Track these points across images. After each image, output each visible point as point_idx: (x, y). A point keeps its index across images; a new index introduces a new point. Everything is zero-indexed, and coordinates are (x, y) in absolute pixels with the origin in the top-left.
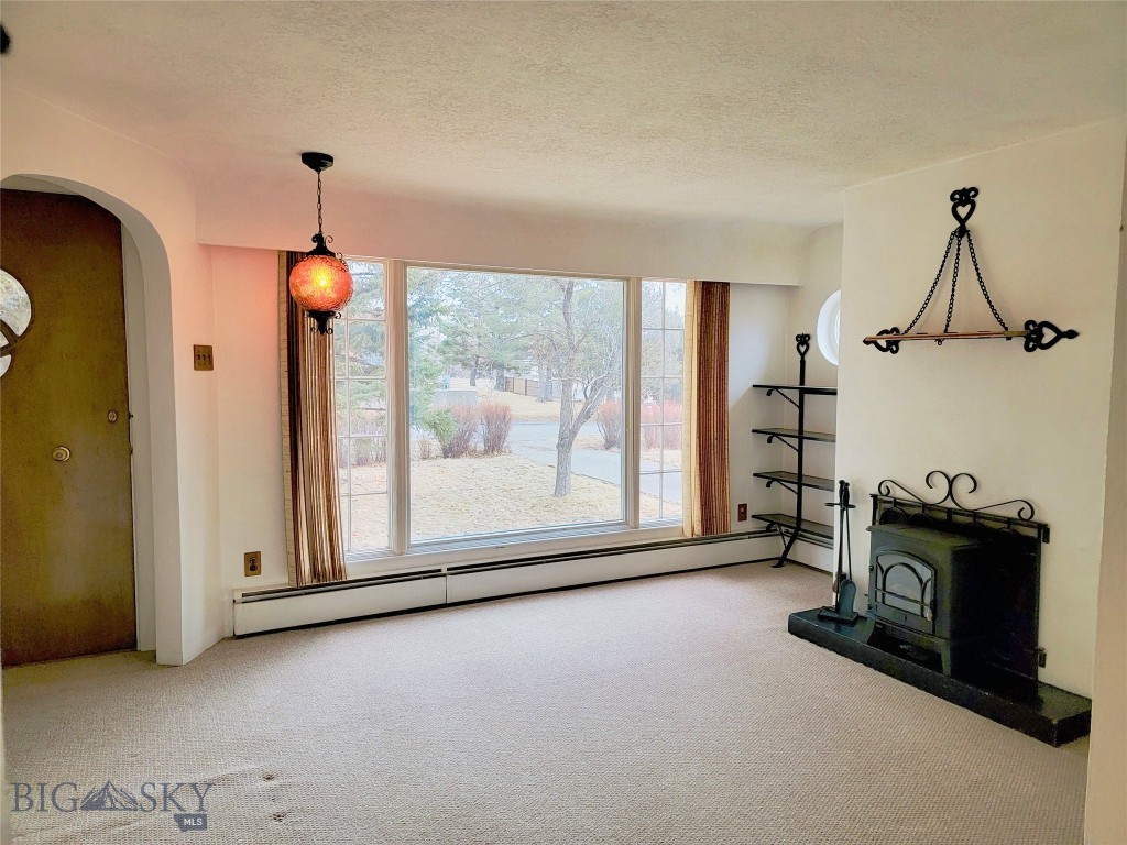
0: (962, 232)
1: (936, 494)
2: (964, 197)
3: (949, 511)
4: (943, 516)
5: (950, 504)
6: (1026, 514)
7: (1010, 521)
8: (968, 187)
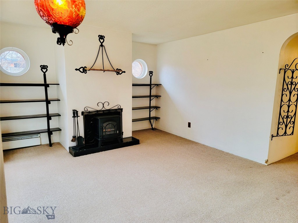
0: (102, 45)
1: (100, 108)
2: (101, 37)
3: (103, 111)
4: (102, 112)
5: (104, 109)
6: (119, 108)
7: (116, 109)
8: (102, 35)
